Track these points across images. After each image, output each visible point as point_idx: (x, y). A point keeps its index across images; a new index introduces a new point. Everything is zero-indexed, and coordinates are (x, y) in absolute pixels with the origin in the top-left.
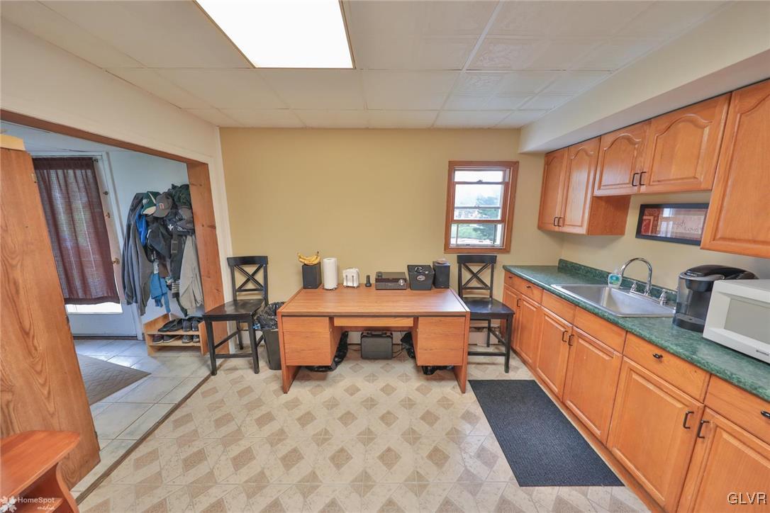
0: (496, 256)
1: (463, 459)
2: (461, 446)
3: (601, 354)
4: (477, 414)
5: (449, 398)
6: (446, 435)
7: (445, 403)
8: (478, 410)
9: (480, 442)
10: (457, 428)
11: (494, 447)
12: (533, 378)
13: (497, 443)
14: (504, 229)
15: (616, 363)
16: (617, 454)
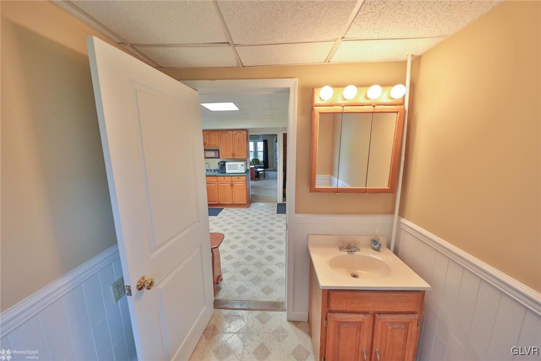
16: (222, 203)
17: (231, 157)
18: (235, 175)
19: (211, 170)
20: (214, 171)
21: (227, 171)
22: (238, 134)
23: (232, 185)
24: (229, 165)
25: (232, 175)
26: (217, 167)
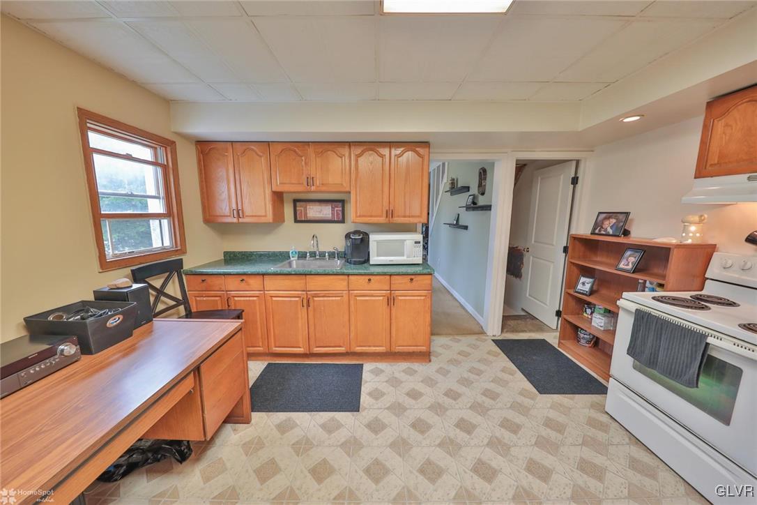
0: (182, 259)
1: (330, 446)
2: (316, 444)
3: (334, 298)
4: (284, 418)
5: (247, 440)
6: (298, 455)
7: (252, 447)
8: (281, 416)
9: (316, 425)
10: (293, 442)
11: (325, 416)
12: (266, 363)
13: (321, 413)
14: (169, 224)
15: (346, 298)
16: (358, 349)
17: (382, 220)
18: (403, 270)
19: (322, 255)
20: (332, 255)
21: (374, 259)
22: (406, 155)
23: (391, 301)
24: (378, 242)
25: (391, 272)
26: (340, 244)
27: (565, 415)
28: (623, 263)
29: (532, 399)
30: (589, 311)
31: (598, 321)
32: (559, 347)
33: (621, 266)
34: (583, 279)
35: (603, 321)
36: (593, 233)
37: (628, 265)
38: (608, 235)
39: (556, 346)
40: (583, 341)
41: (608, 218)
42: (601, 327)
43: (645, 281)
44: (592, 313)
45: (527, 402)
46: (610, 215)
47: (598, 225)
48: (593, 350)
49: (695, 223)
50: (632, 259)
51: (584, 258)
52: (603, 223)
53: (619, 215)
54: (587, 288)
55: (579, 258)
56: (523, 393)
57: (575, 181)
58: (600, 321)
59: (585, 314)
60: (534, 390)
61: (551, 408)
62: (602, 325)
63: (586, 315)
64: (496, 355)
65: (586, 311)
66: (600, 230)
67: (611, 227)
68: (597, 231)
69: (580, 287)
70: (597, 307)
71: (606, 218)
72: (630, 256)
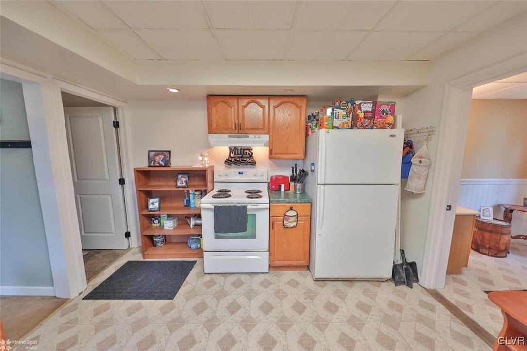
27: (196, 296)
28: (179, 183)
29: (173, 308)
30: (156, 222)
31: (168, 225)
32: (144, 259)
33: (179, 184)
34: (151, 201)
35: (172, 224)
36: (150, 166)
37: (183, 183)
38: (161, 166)
39: (142, 259)
40: (159, 244)
41: (158, 155)
42: (172, 227)
43: (188, 191)
44: (159, 222)
45: (173, 314)
46: (159, 152)
47: (150, 160)
48: (167, 246)
49: (207, 156)
50: (184, 180)
51: (146, 185)
52: (155, 158)
53: (164, 152)
54: (156, 206)
55: (143, 186)
56: (164, 311)
57: (116, 124)
58: (169, 224)
59: (153, 225)
60: (167, 301)
61: (187, 300)
62: (172, 226)
63: (155, 225)
64: (107, 308)
65: (154, 223)
66: (154, 164)
67: (162, 161)
68: (152, 164)
69: (151, 207)
70: (161, 216)
71: (155, 155)
72: (181, 178)
